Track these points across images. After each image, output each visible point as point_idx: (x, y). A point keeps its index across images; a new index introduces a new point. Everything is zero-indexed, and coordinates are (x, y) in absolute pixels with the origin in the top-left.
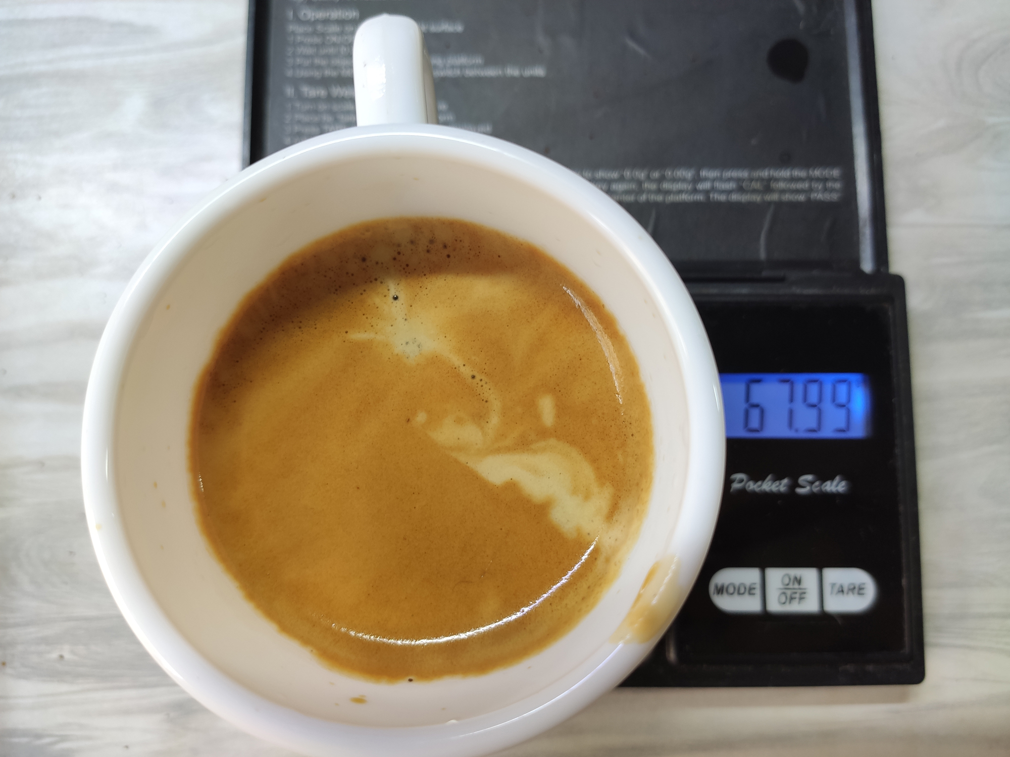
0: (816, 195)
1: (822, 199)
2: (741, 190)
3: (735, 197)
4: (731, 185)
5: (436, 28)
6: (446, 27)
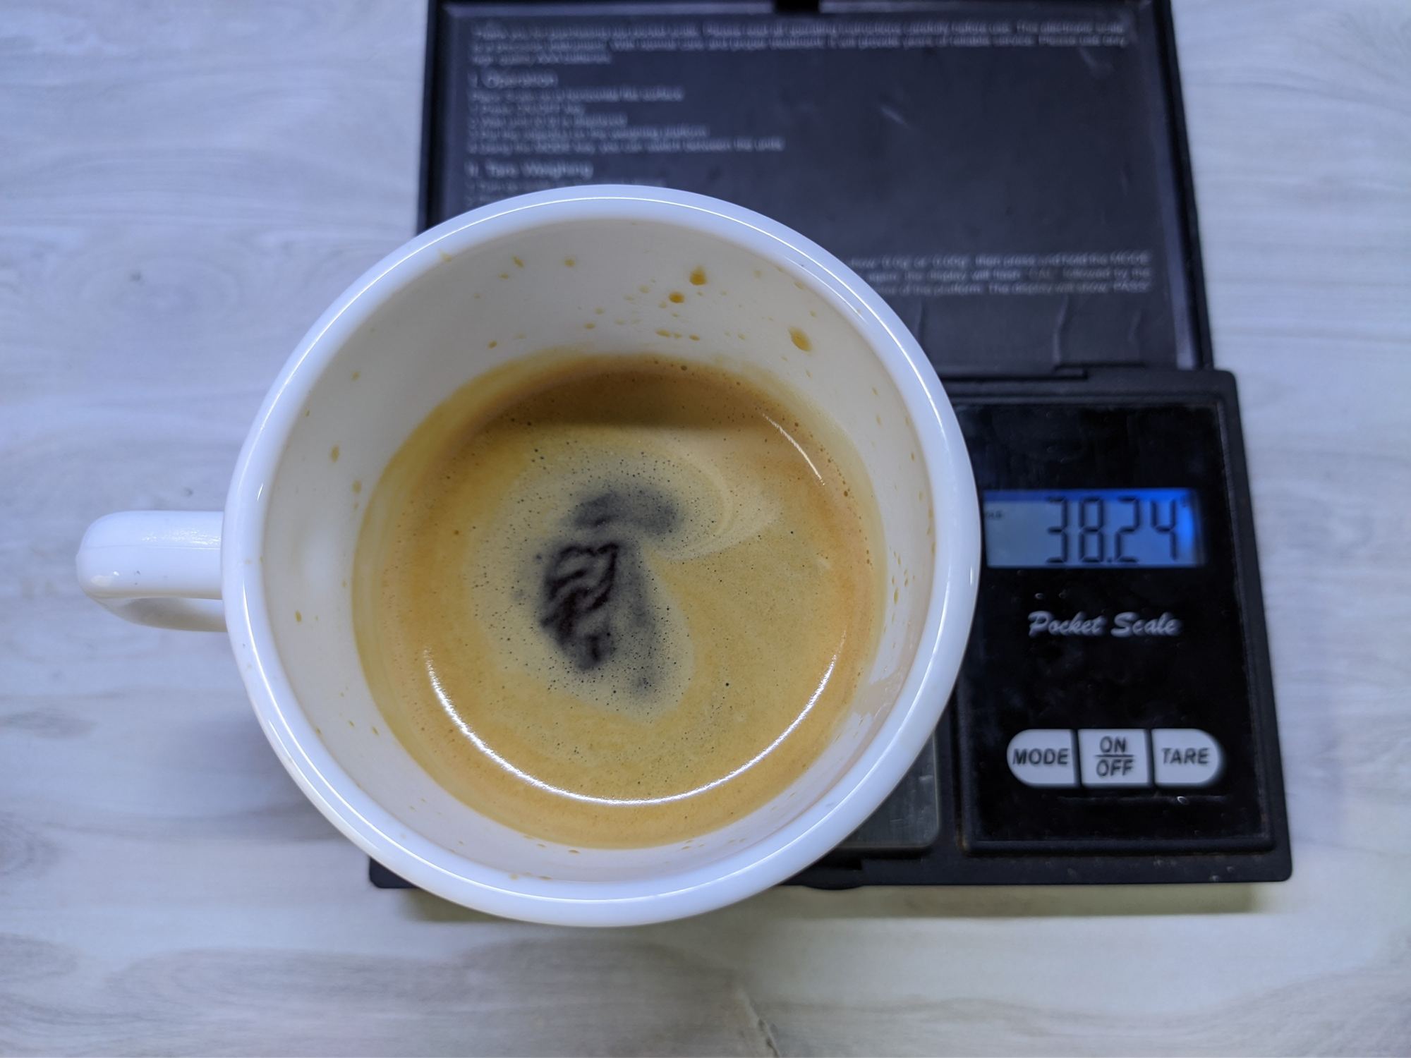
0: (1120, 285)
1: (1128, 290)
2: (1026, 279)
3: (1019, 289)
4: (1014, 275)
5: (650, 96)
6: (662, 95)
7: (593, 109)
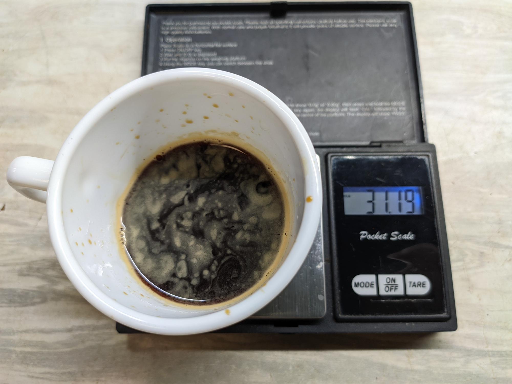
0: (394, 113)
1: (397, 115)
2: (361, 111)
3: (358, 114)
4: (357, 109)
5: (224, 46)
6: (230, 45)
7: (204, 50)
